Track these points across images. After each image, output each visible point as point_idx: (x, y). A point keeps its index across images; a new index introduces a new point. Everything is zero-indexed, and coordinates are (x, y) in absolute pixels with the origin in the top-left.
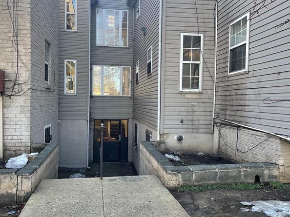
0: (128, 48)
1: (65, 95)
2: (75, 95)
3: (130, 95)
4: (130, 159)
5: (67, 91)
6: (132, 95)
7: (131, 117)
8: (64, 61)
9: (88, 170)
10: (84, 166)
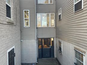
0: (53, 4)
1: (25, 28)
2: (29, 27)
3: (54, 27)
4: (55, 56)
5: (25, 25)
6: (55, 26)
7: (55, 37)
8: (23, 11)
9: (37, 64)
10: (35, 62)
